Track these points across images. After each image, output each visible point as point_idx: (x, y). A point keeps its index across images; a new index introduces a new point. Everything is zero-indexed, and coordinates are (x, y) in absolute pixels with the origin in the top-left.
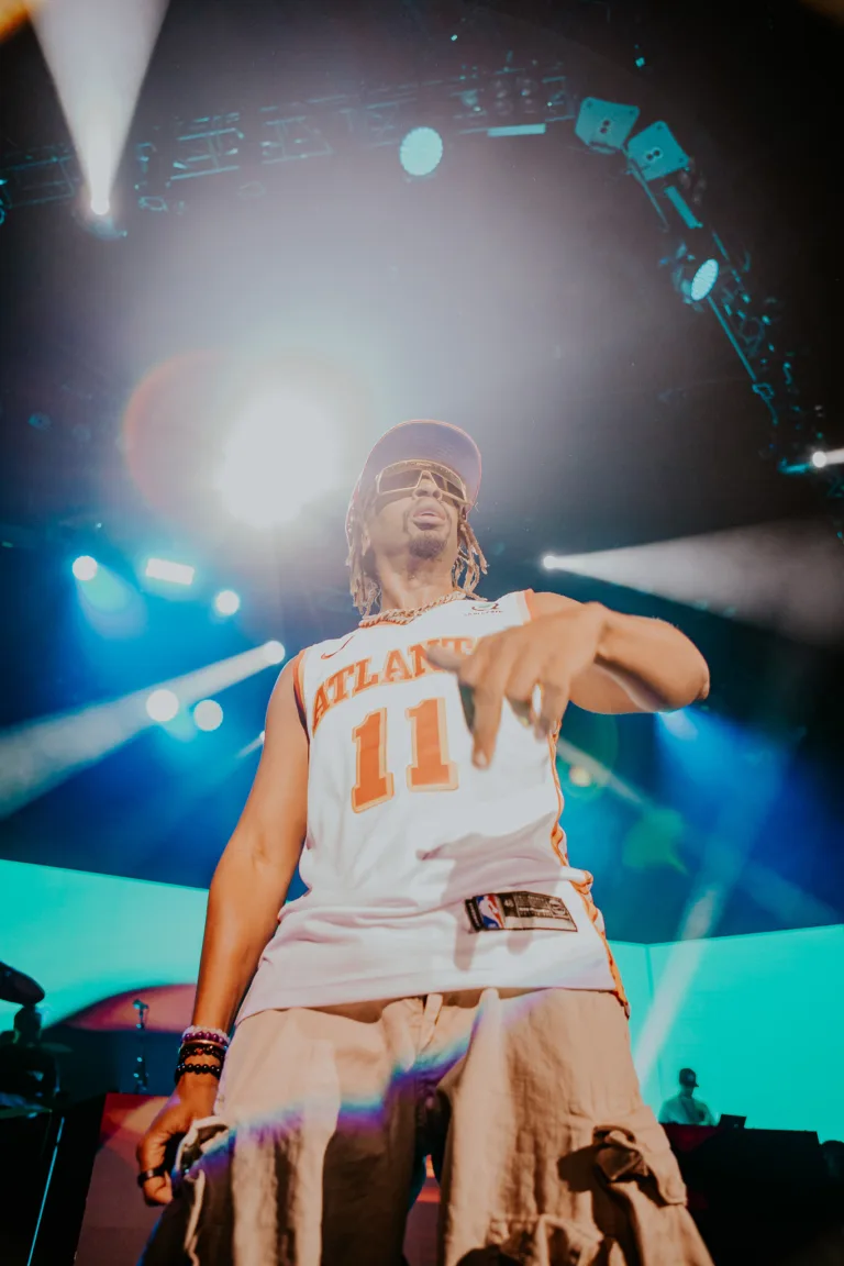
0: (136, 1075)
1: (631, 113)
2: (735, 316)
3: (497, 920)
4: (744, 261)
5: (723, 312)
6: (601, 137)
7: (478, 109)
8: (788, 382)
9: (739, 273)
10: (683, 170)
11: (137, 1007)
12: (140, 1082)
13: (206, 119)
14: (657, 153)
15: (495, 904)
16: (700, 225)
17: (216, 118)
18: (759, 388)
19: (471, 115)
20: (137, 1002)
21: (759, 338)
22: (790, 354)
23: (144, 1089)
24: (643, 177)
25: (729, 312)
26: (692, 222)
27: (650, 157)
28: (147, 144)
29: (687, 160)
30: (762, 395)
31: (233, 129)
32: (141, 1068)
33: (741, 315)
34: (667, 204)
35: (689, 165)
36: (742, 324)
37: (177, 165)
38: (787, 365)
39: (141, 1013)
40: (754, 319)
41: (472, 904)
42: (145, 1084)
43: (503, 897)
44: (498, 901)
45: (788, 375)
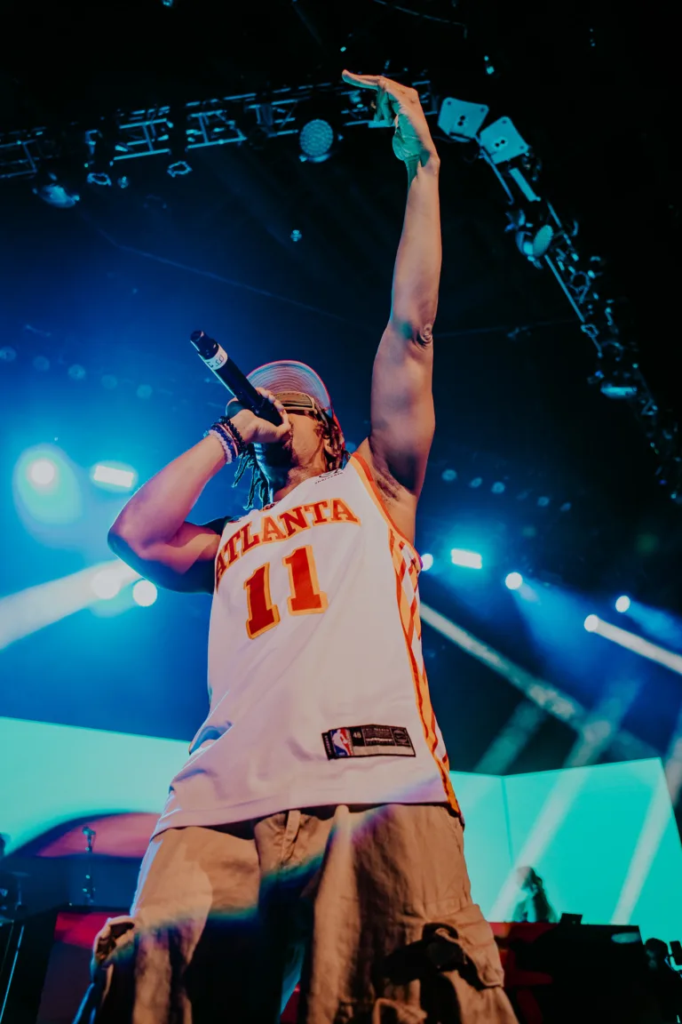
0: (85, 890)
1: (482, 110)
2: (567, 270)
3: (346, 750)
4: (573, 228)
5: (557, 267)
6: (457, 129)
7: (360, 106)
8: (610, 323)
9: (570, 238)
10: (523, 155)
11: (86, 833)
12: (89, 896)
13: (143, 112)
14: (503, 142)
15: (346, 737)
16: (539, 199)
17: (151, 111)
18: (587, 328)
19: (355, 111)
20: (86, 828)
21: (586, 289)
22: (610, 302)
23: (92, 901)
24: (492, 161)
25: (562, 268)
26: (531, 196)
27: (497, 145)
28: (95, 131)
29: (526, 147)
30: (589, 333)
31: (165, 120)
32: (89, 884)
33: (571, 269)
34: (512, 182)
35: (529, 151)
36: (572, 278)
37: (119, 148)
38: (608, 310)
39: (89, 838)
40: (581, 273)
41: (328, 736)
42: (92, 897)
43: (353, 730)
44: (348, 733)
45: (609, 318)
